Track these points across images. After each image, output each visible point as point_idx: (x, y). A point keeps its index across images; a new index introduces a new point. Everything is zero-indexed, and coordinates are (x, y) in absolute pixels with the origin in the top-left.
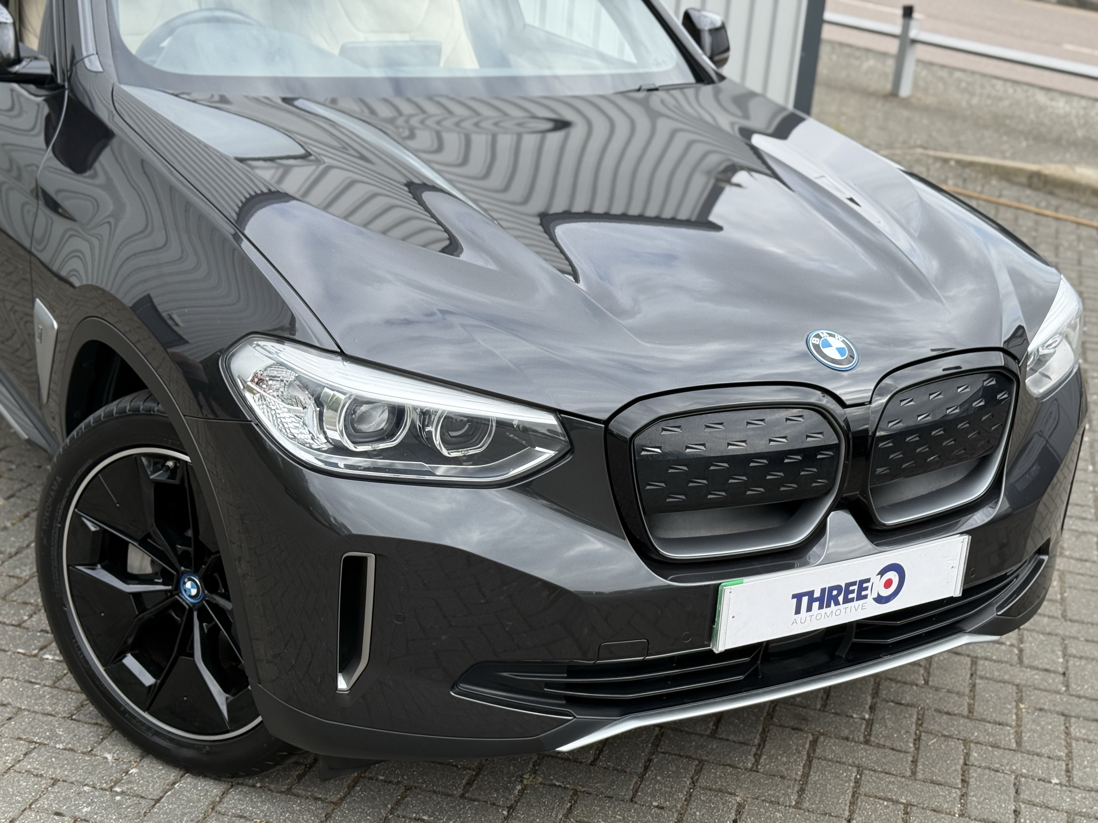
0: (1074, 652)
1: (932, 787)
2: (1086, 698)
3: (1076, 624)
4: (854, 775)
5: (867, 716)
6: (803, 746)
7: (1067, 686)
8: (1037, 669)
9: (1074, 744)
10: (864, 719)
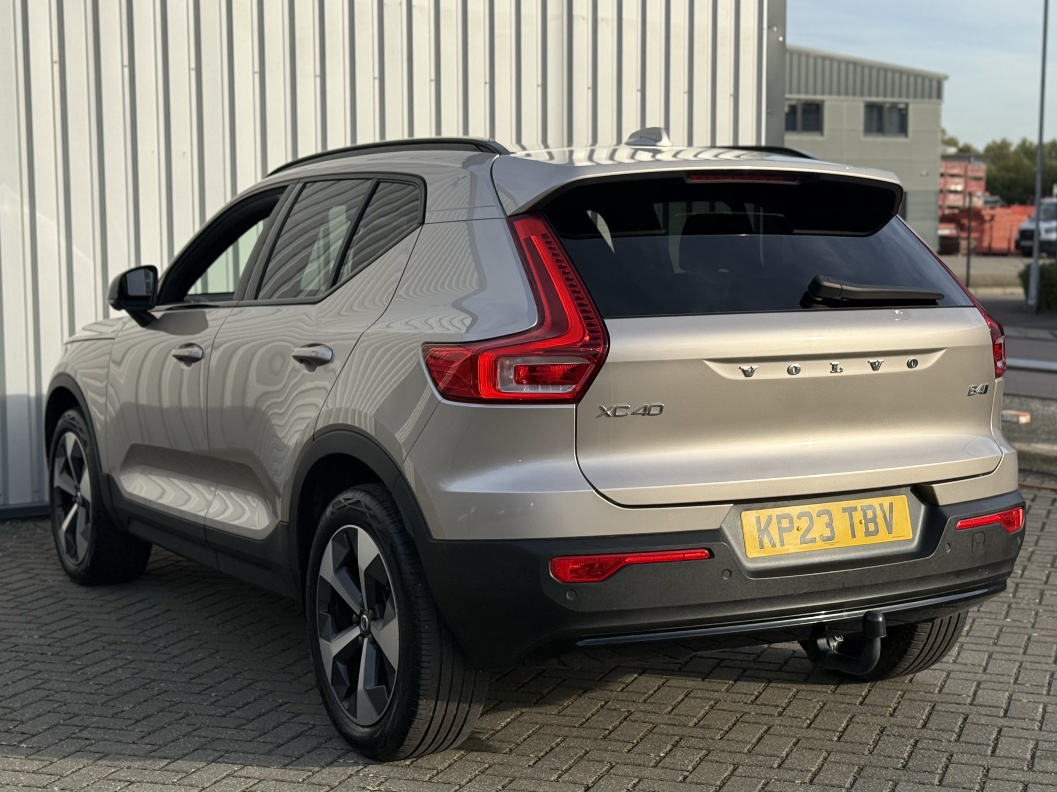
0: (857, 720)
1: (694, 786)
2: (851, 742)
3: (870, 707)
4: (634, 782)
5: (662, 755)
6: (601, 769)
7: (839, 738)
8: (821, 729)
9: (825, 765)
10: (659, 756)
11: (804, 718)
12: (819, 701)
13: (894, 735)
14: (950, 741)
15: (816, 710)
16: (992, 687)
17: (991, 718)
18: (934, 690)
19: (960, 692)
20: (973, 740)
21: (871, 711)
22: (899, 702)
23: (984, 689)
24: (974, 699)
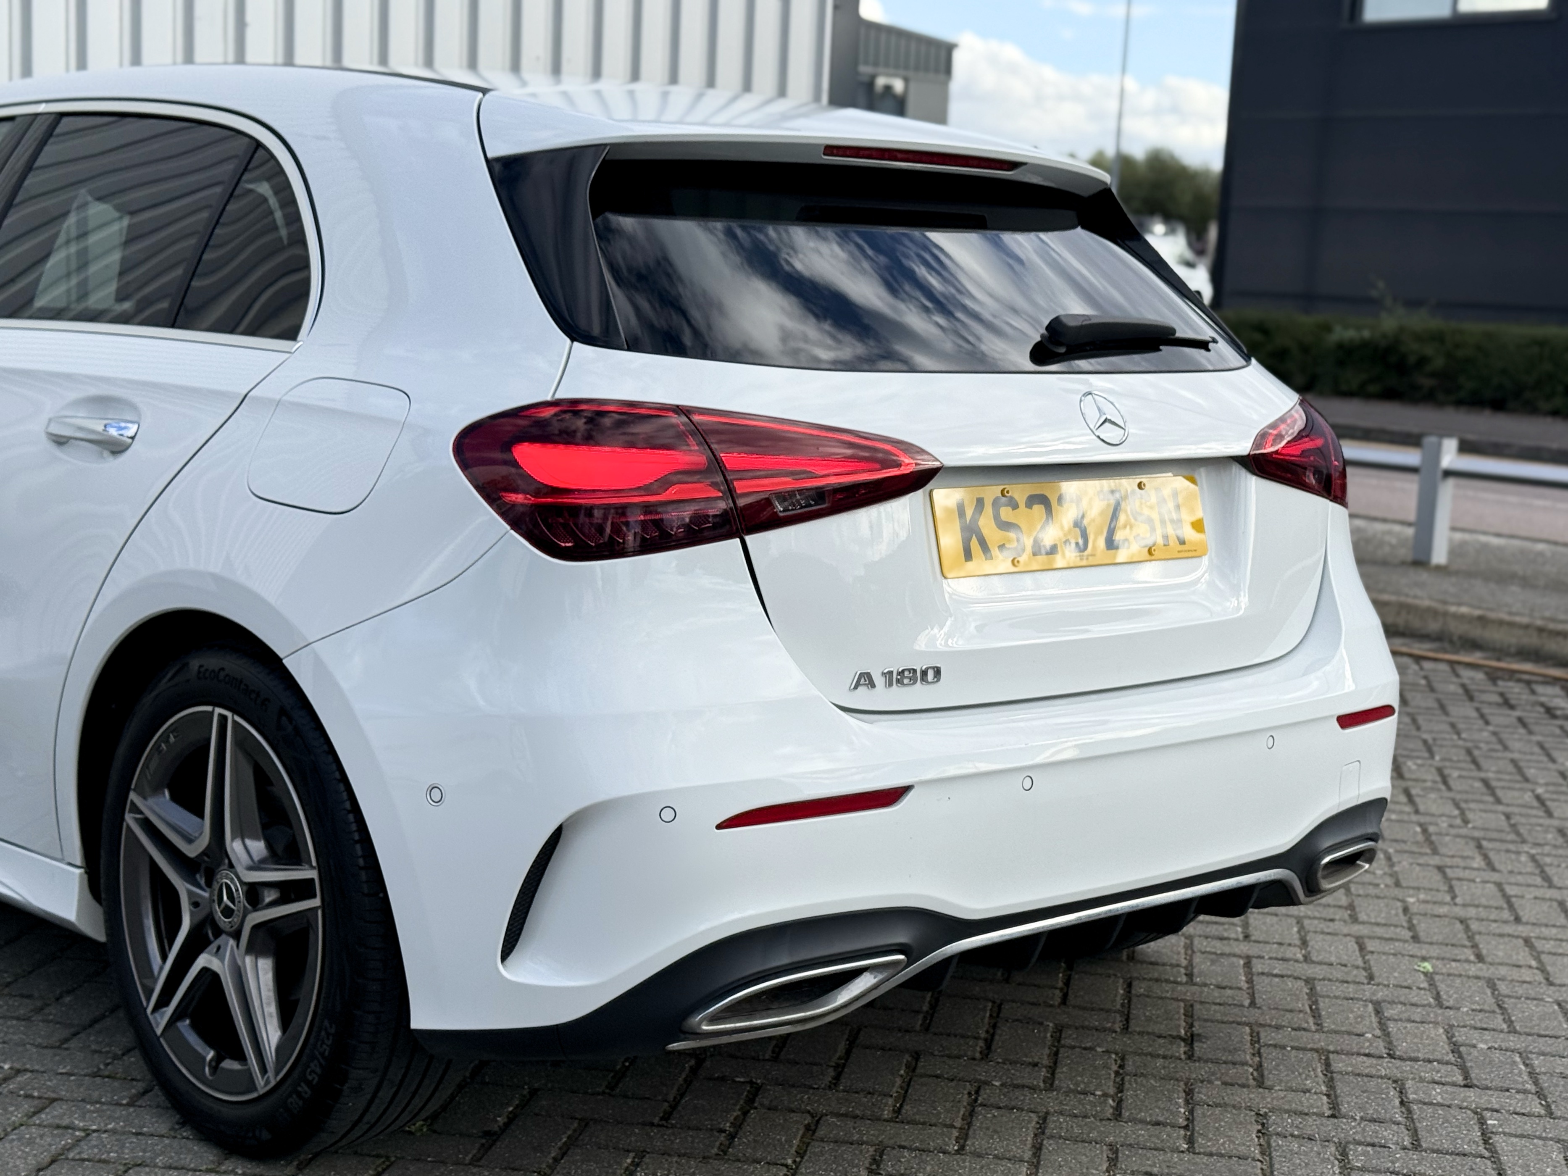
11: (1098, 1093)
12: (1107, 1052)
13: (1292, 1135)
14: (1404, 1148)
15: (1113, 1075)
16: (1404, 1016)
17: (1449, 1089)
18: (1307, 1022)
19: (1359, 1029)
20: (1446, 1145)
21: (1218, 1076)
22: (1259, 1054)
23: (1395, 1020)
24: (1390, 1043)
